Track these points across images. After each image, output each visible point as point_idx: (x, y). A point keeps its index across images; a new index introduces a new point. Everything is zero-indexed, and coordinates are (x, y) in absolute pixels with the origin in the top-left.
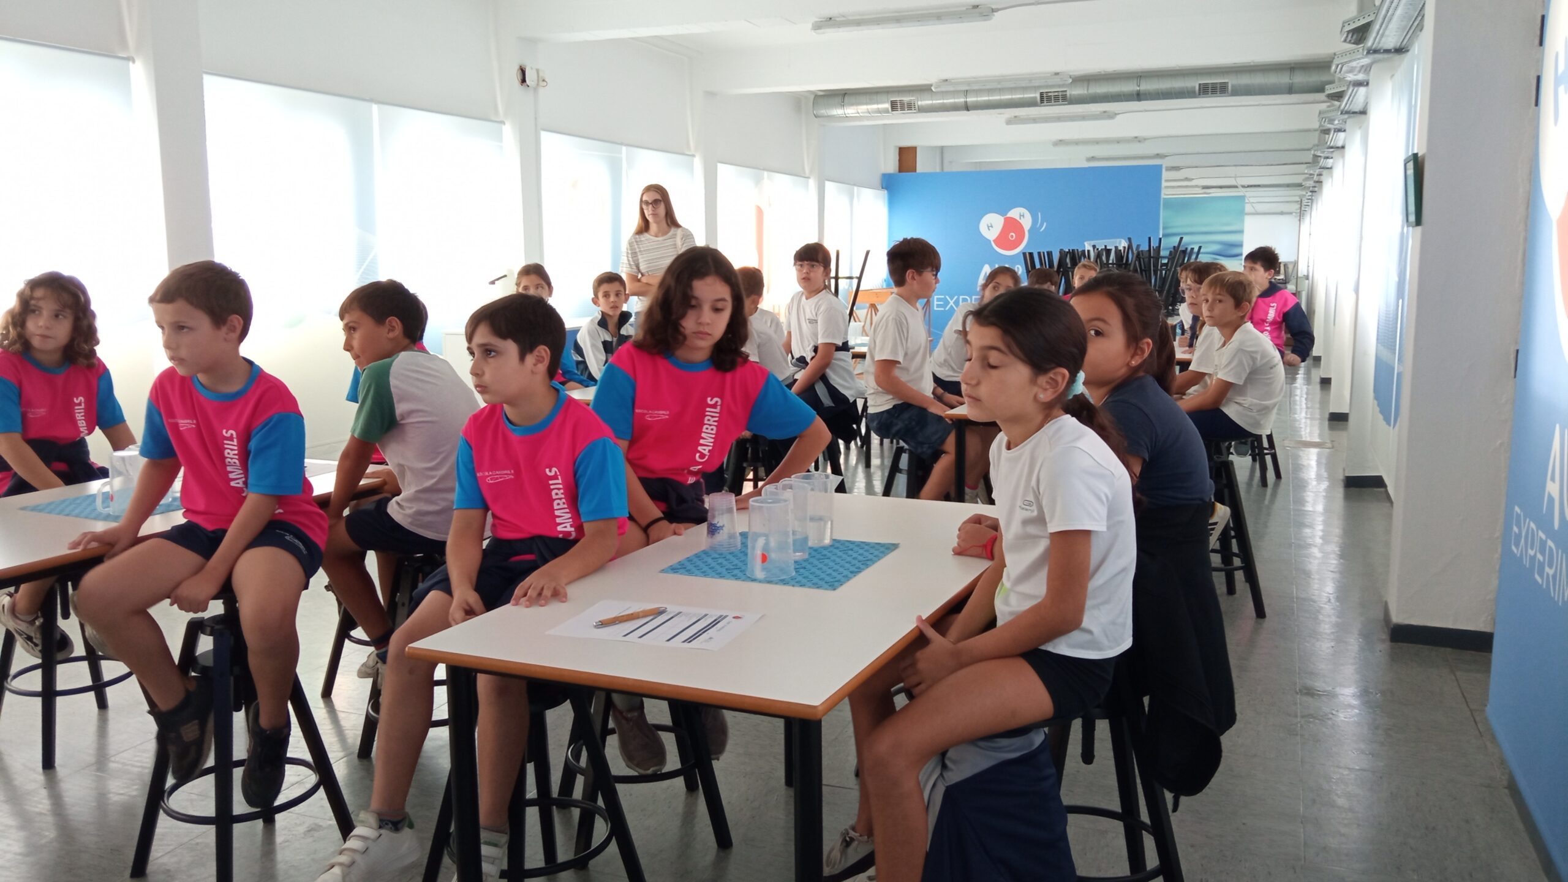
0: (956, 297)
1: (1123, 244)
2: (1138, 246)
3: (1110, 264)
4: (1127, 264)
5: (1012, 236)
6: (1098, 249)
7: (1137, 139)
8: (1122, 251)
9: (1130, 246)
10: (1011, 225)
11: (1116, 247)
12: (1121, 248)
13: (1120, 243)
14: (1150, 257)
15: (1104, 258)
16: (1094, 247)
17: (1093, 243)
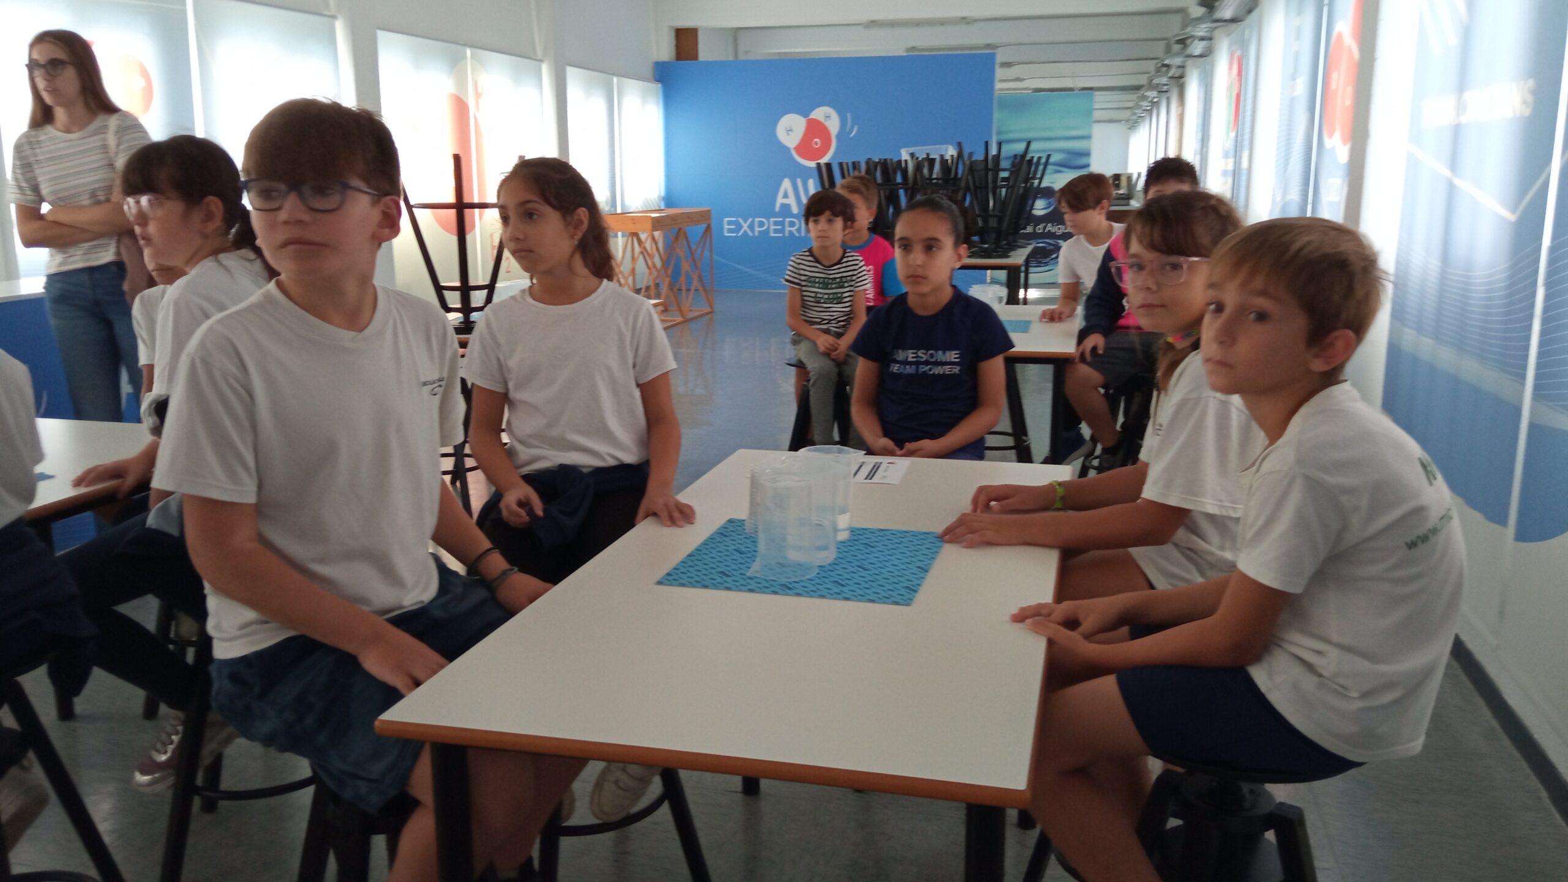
0: (750, 220)
1: (951, 152)
2: (971, 154)
3: (934, 179)
4: (956, 178)
5: (816, 143)
6: (917, 158)
7: (965, 21)
8: (950, 161)
9: (960, 155)
10: (815, 129)
11: (942, 156)
12: (948, 157)
13: (946, 150)
14: (987, 169)
15: (926, 171)
16: (912, 155)
17: (912, 150)
